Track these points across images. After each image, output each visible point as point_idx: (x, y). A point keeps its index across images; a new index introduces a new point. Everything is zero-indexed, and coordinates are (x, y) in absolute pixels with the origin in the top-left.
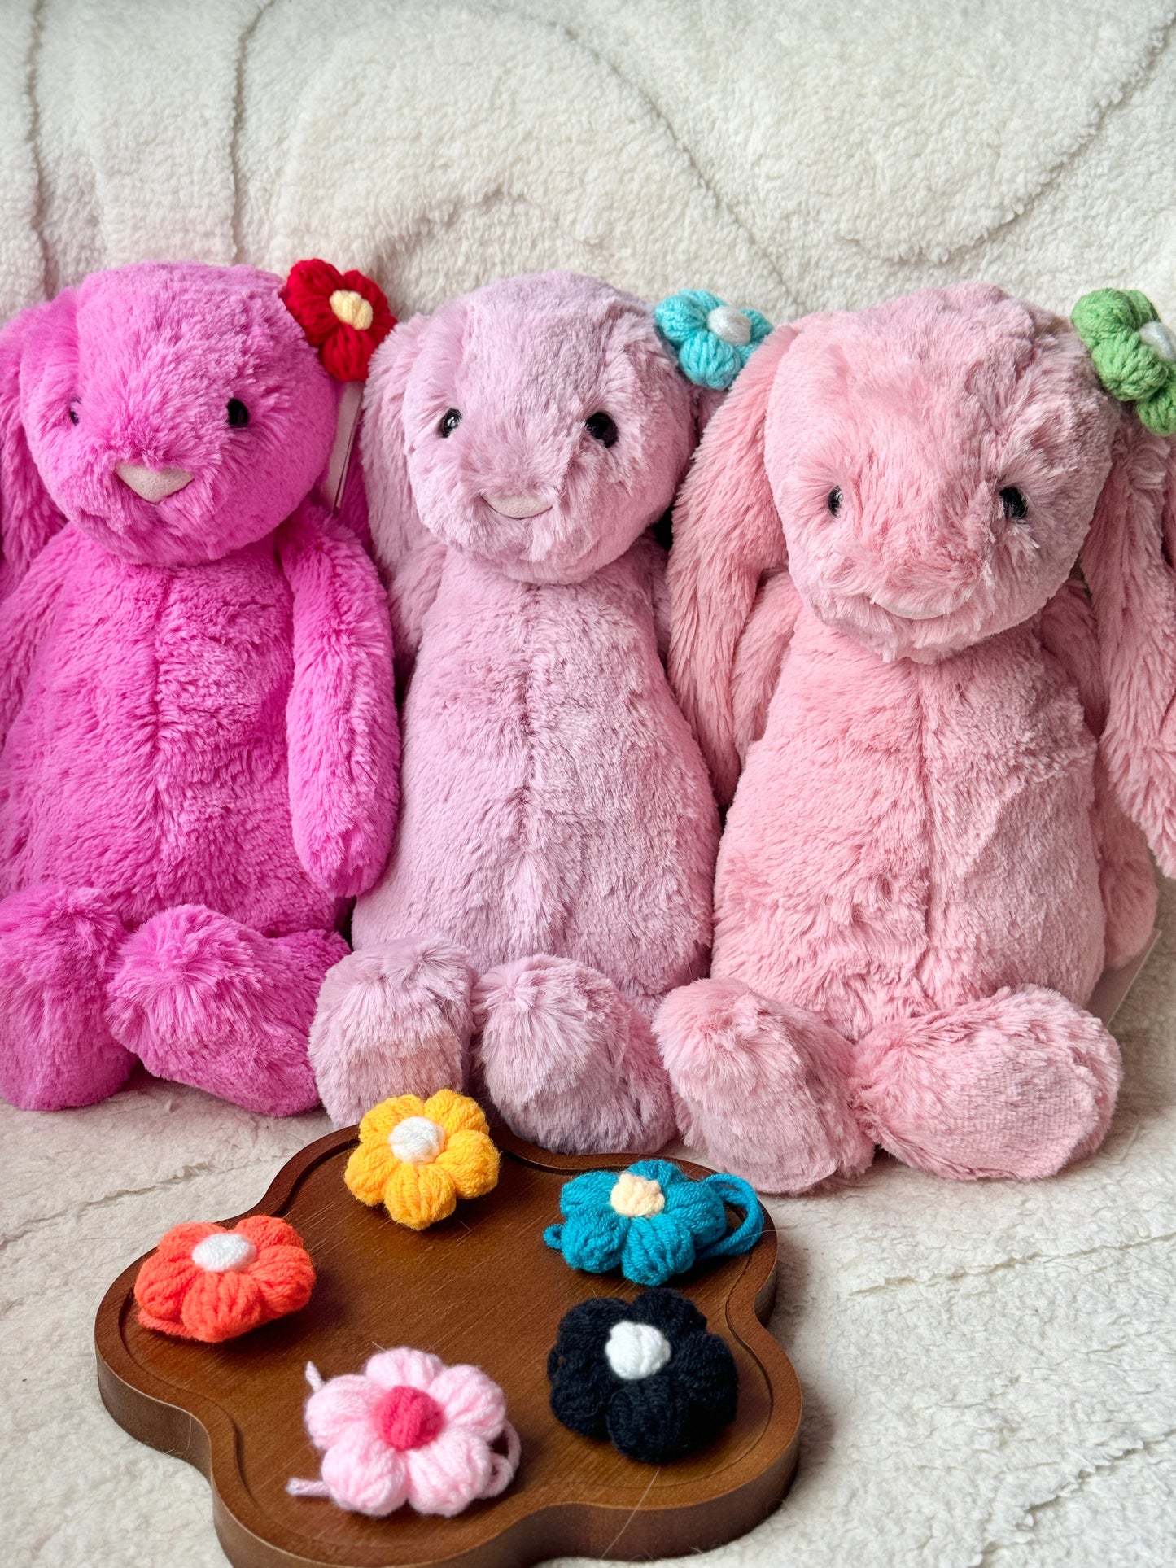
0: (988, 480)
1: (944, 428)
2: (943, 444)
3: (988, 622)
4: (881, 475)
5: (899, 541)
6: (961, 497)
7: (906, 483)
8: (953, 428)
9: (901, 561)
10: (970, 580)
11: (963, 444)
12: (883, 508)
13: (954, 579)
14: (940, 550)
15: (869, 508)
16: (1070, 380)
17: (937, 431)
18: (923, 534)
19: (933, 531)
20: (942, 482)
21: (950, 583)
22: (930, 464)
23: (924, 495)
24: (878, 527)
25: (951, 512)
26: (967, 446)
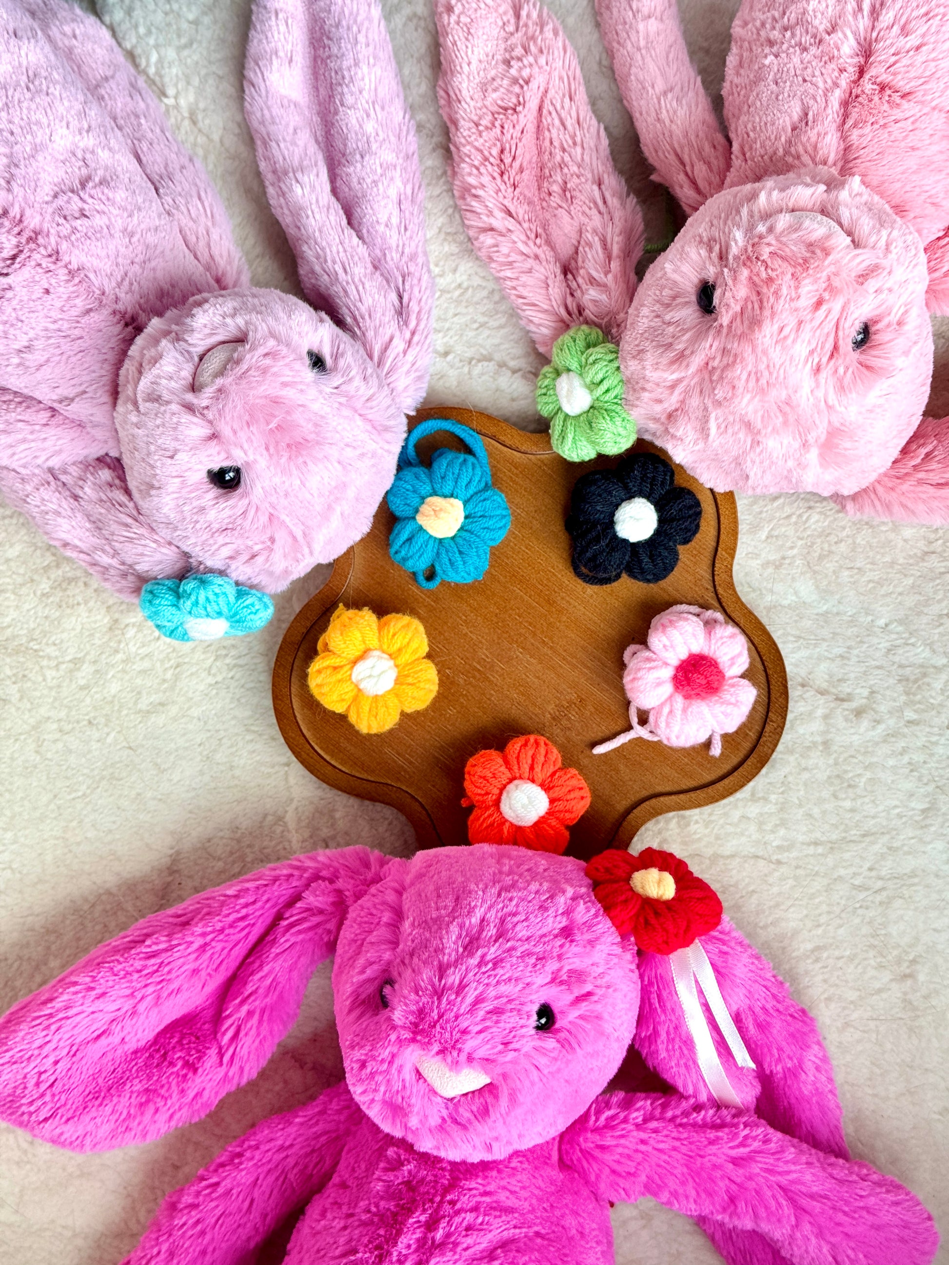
0: (721, 326)
1: (747, 380)
2: (749, 368)
3: (753, 197)
4: (812, 352)
5: (809, 290)
6: (746, 316)
7: (789, 341)
8: (739, 378)
9: (811, 272)
10: (756, 240)
11: (734, 362)
12: (816, 323)
13: (769, 244)
14: (773, 274)
15: (830, 326)
16: (644, 389)
17: (753, 378)
18: (784, 291)
19: (776, 293)
20: (757, 334)
21: (773, 242)
22: (765, 352)
23: (776, 327)
24: (824, 307)
25: (756, 306)
26: (731, 359)
